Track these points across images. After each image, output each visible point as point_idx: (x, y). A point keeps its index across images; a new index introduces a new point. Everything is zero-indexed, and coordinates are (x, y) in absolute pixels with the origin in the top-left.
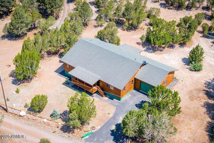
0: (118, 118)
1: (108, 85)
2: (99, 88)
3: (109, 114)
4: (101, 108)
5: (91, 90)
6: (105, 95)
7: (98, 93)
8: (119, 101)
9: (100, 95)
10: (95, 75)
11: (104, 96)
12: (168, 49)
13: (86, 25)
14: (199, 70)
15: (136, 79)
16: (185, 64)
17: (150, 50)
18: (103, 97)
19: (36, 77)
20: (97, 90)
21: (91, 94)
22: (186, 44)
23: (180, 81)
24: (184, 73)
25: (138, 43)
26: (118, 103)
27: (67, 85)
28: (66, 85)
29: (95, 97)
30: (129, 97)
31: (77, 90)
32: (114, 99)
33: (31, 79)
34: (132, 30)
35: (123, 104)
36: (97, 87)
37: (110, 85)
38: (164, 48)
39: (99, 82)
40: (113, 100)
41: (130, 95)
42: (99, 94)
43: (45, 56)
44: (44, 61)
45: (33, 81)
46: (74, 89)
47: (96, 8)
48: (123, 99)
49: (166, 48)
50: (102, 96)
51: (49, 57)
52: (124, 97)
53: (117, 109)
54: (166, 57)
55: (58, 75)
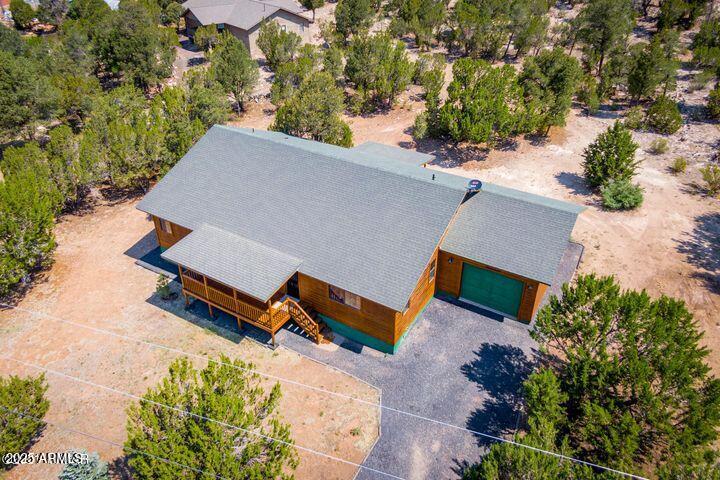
0: (402, 455)
1: (333, 293)
2: (296, 307)
3: (354, 433)
4: (315, 402)
5: (263, 318)
6: (327, 331)
7: (296, 325)
8: (389, 357)
9: (304, 335)
10: (277, 253)
11: (321, 337)
12: (500, 153)
13: (243, 110)
14: (632, 208)
15: (443, 257)
16: (571, 190)
17: (446, 159)
18: (316, 342)
19: (46, 280)
20: (288, 317)
21: (264, 336)
22: (546, 136)
23: (589, 248)
24: (588, 220)
25: (403, 145)
26: (384, 364)
27: (168, 304)
28: (162, 302)
29: (281, 347)
30: (426, 332)
31: (205, 321)
32: (365, 349)
33: (23, 293)
34: (378, 113)
35: (410, 369)
36: (290, 304)
37: (344, 291)
38: (487, 151)
39: (296, 283)
40: (358, 351)
41: (427, 324)
42: (298, 333)
43: (100, 201)
44: (93, 219)
45: (30, 297)
46: (193, 317)
47: (267, 71)
48: (403, 344)
49: (493, 152)
50: (311, 339)
51: (113, 205)
52: (406, 334)
53: (386, 400)
54: (503, 175)
55: (136, 267)
